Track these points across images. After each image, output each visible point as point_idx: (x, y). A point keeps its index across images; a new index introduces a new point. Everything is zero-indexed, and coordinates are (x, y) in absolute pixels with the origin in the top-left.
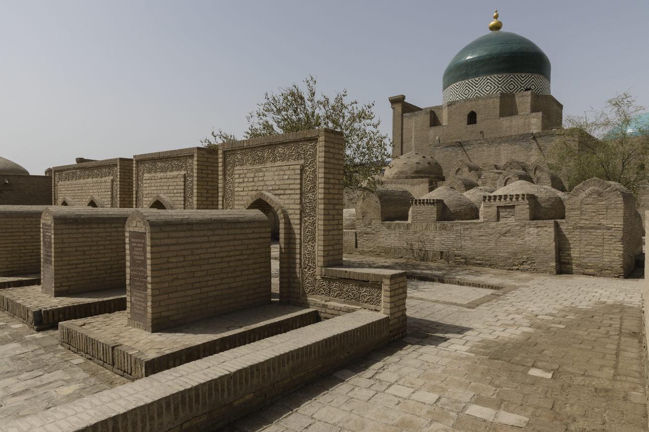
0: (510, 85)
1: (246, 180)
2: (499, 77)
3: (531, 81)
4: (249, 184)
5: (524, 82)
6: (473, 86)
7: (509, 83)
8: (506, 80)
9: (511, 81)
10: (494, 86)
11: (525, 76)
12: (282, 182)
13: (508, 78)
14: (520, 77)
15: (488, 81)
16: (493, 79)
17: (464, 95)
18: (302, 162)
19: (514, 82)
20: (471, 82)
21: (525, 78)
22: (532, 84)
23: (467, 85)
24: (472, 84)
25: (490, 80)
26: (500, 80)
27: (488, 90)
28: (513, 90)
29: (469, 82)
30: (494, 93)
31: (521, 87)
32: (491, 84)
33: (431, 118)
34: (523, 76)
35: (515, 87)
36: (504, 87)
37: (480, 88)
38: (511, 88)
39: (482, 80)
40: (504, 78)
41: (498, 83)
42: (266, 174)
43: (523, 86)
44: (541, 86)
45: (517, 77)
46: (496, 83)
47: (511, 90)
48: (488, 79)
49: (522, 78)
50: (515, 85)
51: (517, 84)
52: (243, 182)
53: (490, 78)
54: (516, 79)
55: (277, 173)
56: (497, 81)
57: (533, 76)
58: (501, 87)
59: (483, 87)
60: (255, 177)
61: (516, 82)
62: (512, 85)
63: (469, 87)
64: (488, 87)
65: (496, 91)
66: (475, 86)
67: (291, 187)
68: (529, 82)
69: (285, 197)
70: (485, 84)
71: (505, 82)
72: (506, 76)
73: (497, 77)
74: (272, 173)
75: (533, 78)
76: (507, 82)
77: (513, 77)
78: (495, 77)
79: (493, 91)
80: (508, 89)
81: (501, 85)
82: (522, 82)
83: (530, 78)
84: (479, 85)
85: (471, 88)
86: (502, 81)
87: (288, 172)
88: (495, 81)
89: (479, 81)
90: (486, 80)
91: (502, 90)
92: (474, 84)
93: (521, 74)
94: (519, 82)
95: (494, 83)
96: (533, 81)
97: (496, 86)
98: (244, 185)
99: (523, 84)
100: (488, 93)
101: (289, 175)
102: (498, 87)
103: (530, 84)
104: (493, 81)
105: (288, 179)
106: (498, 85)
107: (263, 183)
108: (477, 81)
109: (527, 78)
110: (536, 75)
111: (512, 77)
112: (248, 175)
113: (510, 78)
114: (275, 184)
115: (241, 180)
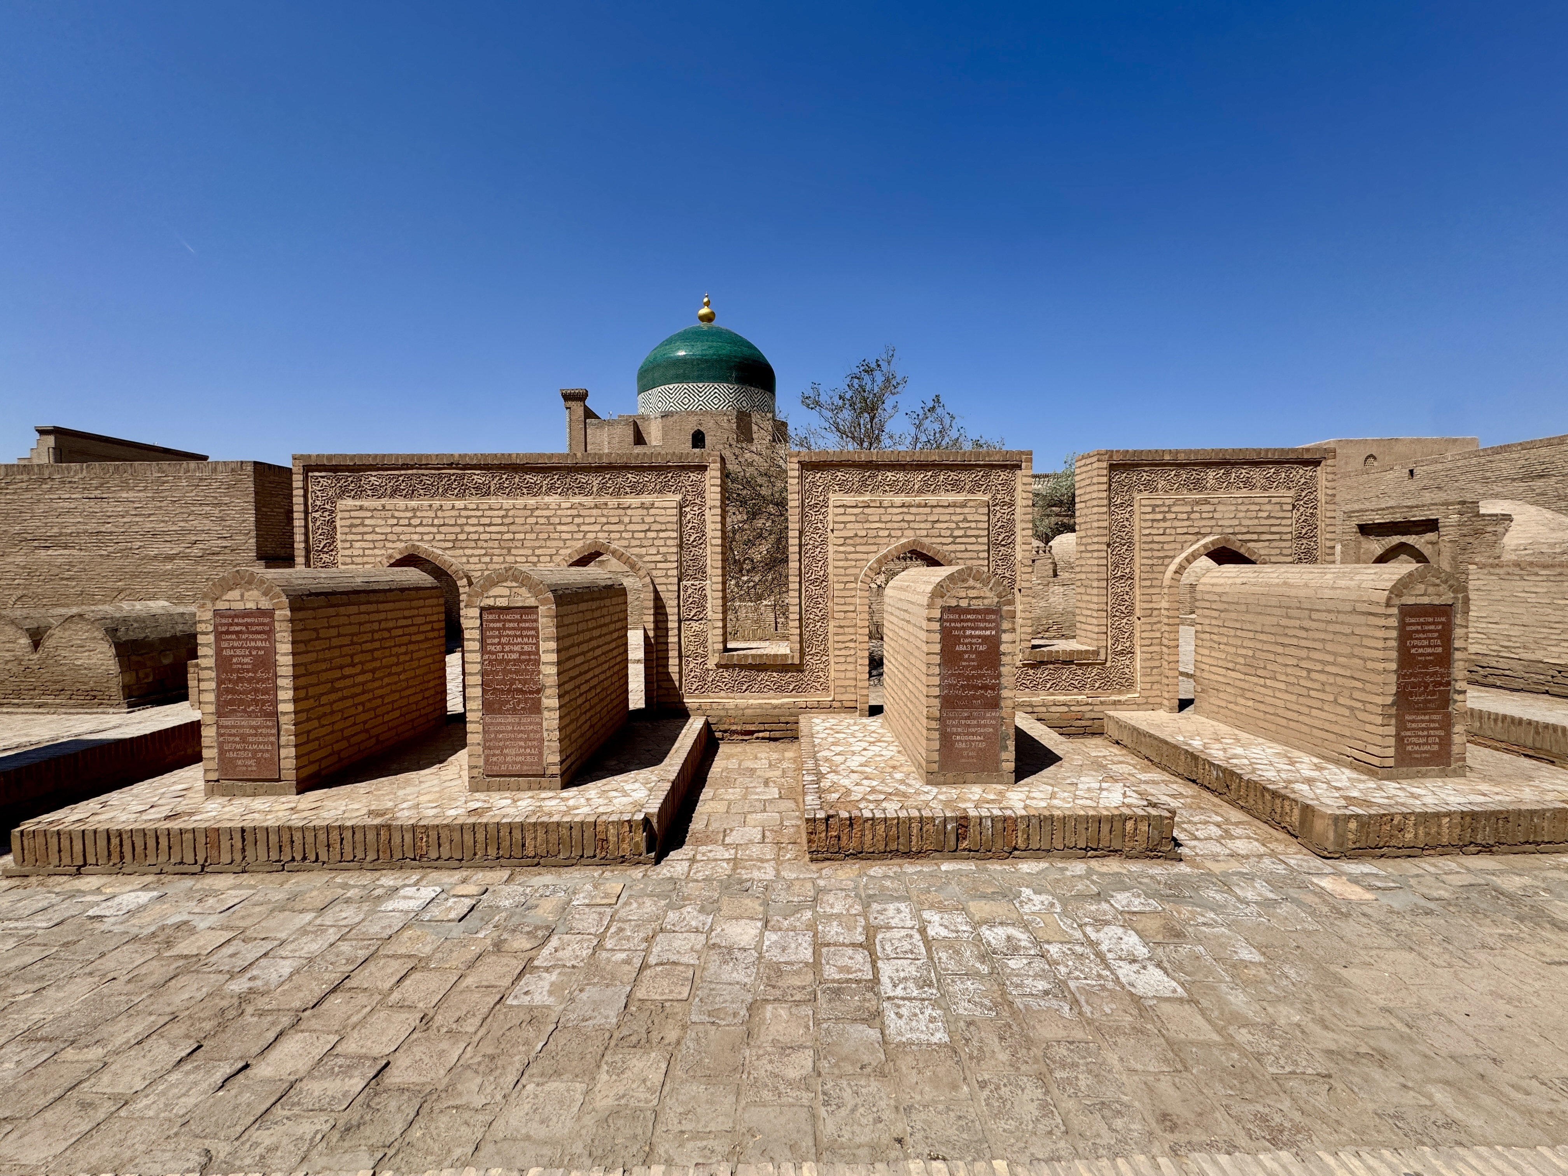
0: (743, 401)
1: (1169, 516)
2: (729, 388)
3: (762, 398)
4: (1177, 524)
5: (758, 400)
6: (696, 395)
7: (741, 398)
8: (738, 394)
9: (744, 396)
10: (724, 399)
12: (1256, 522)
15: (716, 390)
16: (722, 389)
17: (682, 404)
18: (1292, 493)
19: (747, 398)
20: (692, 387)
23: (685, 390)
26: (731, 391)
27: (716, 403)
29: (689, 387)
30: (725, 408)
31: (755, 406)
32: (719, 395)
34: (756, 392)
36: (741, 403)
37: (705, 398)
39: (708, 388)
40: (735, 390)
41: (728, 395)
42: (1219, 508)
44: (769, 403)
45: (750, 391)
51: (750, 402)
52: (1164, 520)
53: (718, 387)
54: (748, 394)
55: (1243, 508)
56: (727, 392)
57: (762, 393)
58: (732, 402)
59: (709, 398)
60: (1193, 512)
63: (689, 395)
64: (716, 399)
65: (727, 406)
67: (1273, 529)
68: (762, 401)
69: (1260, 544)
70: (712, 394)
71: (737, 396)
72: (736, 387)
74: (1233, 508)
75: (766, 397)
77: (746, 391)
78: (725, 387)
79: (722, 406)
80: (744, 406)
81: (733, 399)
84: (703, 393)
85: (693, 397)
86: (734, 394)
87: (1268, 507)
89: (703, 388)
90: (713, 388)
91: (733, 405)
92: (696, 391)
93: (754, 389)
94: (752, 399)
95: (724, 395)
98: (1168, 524)
99: (756, 403)
100: (716, 407)
101: (1270, 512)
102: (729, 401)
104: (722, 391)
105: (1269, 517)
106: (728, 398)
107: (1213, 522)
109: (759, 395)
111: (744, 391)
112: (1174, 509)
114: (1240, 525)
115: (1160, 516)
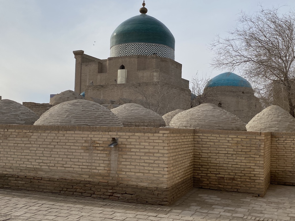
0: (145, 50)
2: (139, 45)
3: (159, 48)
5: (154, 49)
6: (124, 49)
7: (144, 49)
8: (143, 47)
9: (146, 47)
10: (136, 50)
11: (155, 45)
13: (144, 45)
14: (152, 45)
15: (133, 46)
16: (136, 45)
17: (119, 54)
19: (148, 49)
20: (123, 46)
21: (155, 46)
22: (159, 50)
23: (121, 47)
24: (124, 48)
25: (134, 46)
26: (140, 46)
27: (132, 52)
28: (147, 53)
29: (122, 46)
30: (136, 54)
31: (152, 52)
32: (134, 48)
33: (99, 67)
34: (154, 45)
35: (148, 51)
36: (142, 51)
37: (128, 50)
38: (146, 52)
39: (130, 46)
40: (142, 45)
41: (138, 48)
43: (153, 51)
44: (165, 52)
45: (150, 45)
46: (137, 48)
47: (146, 53)
48: (133, 45)
49: (153, 46)
50: (149, 51)
51: (150, 50)
53: (134, 45)
54: (149, 46)
56: (138, 47)
57: (160, 46)
58: (140, 51)
59: (130, 50)
61: (149, 49)
62: (146, 50)
63: (122, 49)
64: (133, 50)
65: (137, 53)
66: (125, 49)
68: (157, 49)
70: (131, 48)
71: (142, 48)
72: (143, 44)
73: (138, 45)
75: (160, 47)
76: (144, 48)
77: (148, 45)
78: (137, 45)
79: (135, 53)
80: (144, 52)
81: (140, 50)
82: (153, 49)
83: (158, 47)
84: (127, 48)
85: (123, 50)
86: (141, 47)
88: (137, 47)
89: (128, 46)
90: (131, 45)
91: (140, 52)
92: (125, 47)
93: (152, 44)
94: (151, 49)
95: (136, 48)
96: (160, 49)
97: (137, 50)
99: (153, 50)
100: (132, 54)
102: (139, 51)
103: (158, 50)
104: (135, 47)
106: (138, 49)
108: (127, 46)
109: (156, 46)
110: (162, 45)
111: (146, 45)
113: (145, 45)
